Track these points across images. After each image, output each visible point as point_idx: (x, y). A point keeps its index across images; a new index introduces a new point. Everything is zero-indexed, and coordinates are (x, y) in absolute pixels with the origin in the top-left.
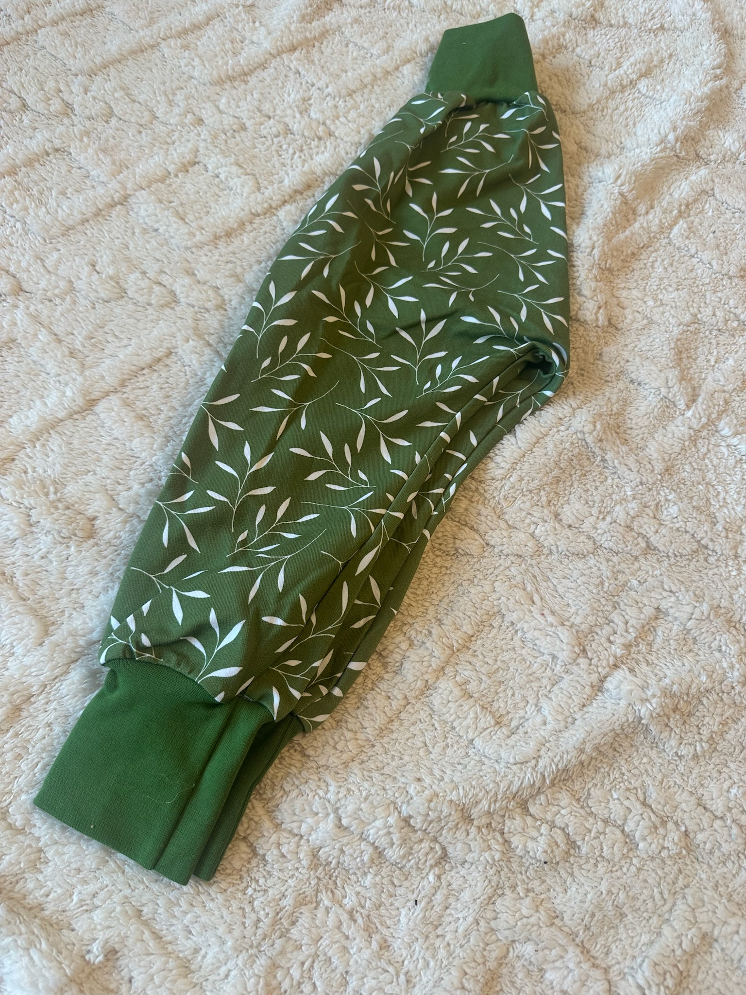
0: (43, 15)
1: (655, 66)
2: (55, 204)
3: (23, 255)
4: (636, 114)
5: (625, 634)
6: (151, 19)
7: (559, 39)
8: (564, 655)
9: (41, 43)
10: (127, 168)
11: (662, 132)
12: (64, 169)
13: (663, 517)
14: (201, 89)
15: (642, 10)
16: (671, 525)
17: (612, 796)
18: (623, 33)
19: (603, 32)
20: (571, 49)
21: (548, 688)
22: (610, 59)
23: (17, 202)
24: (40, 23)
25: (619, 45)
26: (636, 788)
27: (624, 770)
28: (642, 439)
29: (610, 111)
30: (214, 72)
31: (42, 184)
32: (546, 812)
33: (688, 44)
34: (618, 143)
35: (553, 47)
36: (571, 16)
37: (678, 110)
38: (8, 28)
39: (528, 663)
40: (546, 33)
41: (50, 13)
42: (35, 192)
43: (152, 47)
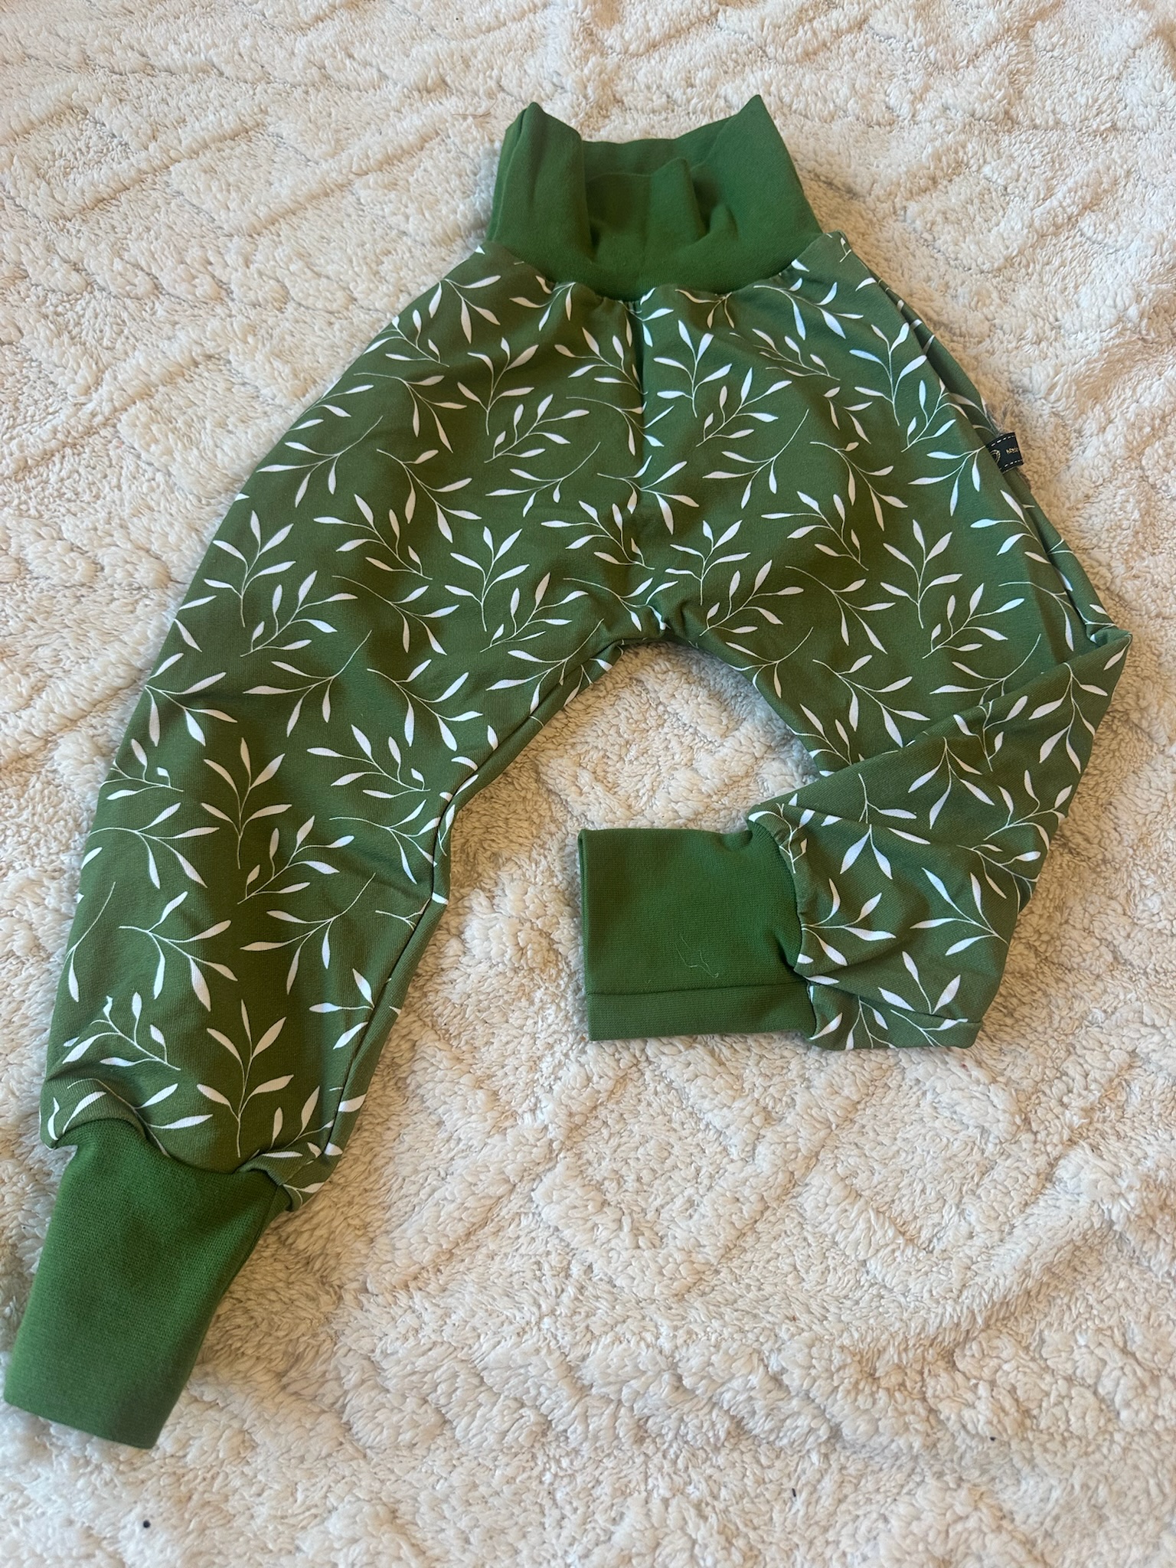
0: (176, 142)
1: (1105, 191)
2: (211, 443)
3: (171, 525)
4: (1078, 271)
5: (1085, 1093)
6: (338, 141)
7: (956, 152)
8: (1000, 1128)
9: (175, 187)
10: (315, 382)
11: (1119, 303)
12: (221, 387)
13: (1138, 914)
14: (417, 253)
15: (1083, 101)
16: (1151, 926)
17: (1076, 1341)
18: (1055, 138)
19: (1023, 137)
20: (974, 168)
21: (976, 1179)
22: (1035, 181)
23: (156, 441)
24: (172, 153)
25: (1049, 158)
26: (1111, 1328)
27: (1091, 1301)
28: (1105, 790)
29: (1038, 267)
30: (438, 228)
31: (190, 411)
32: (982, 1367)
33: (1155, 153)
34: (1052, 319)
35: (949, 166)
36: (973, 116)
37: (1143, 265)
38: (125, 164)
39: (945, 1140)
40: (938, 143)
41: (187, 137)
42: (180, 424)
43: (341, 187)
